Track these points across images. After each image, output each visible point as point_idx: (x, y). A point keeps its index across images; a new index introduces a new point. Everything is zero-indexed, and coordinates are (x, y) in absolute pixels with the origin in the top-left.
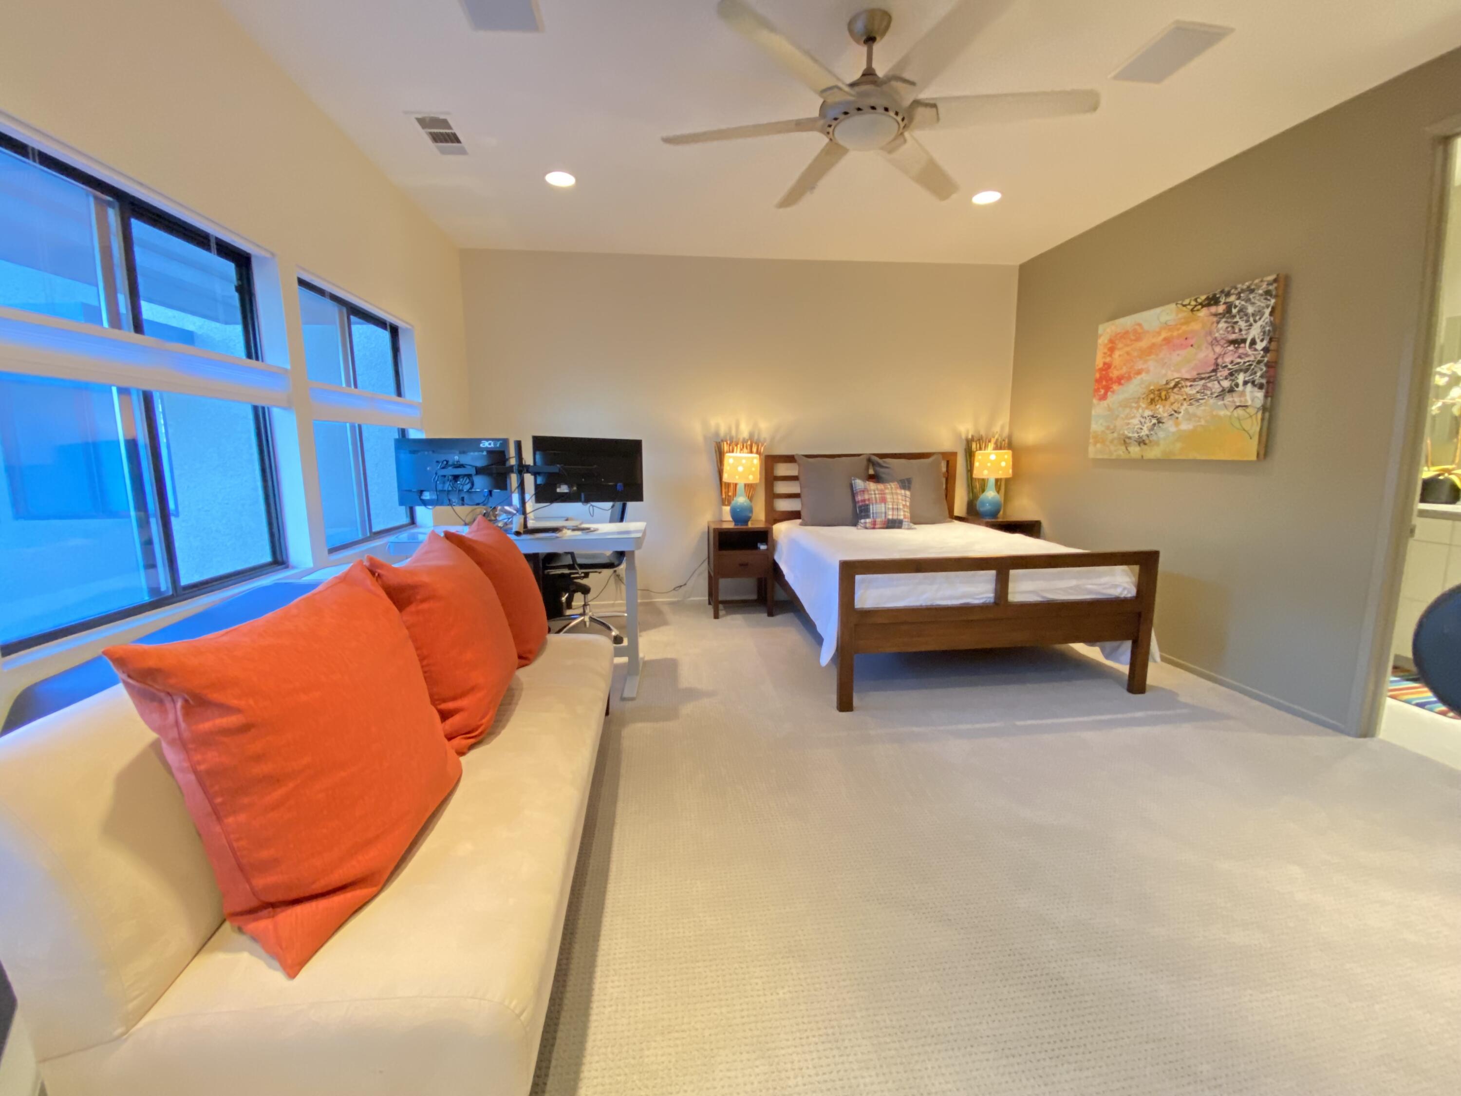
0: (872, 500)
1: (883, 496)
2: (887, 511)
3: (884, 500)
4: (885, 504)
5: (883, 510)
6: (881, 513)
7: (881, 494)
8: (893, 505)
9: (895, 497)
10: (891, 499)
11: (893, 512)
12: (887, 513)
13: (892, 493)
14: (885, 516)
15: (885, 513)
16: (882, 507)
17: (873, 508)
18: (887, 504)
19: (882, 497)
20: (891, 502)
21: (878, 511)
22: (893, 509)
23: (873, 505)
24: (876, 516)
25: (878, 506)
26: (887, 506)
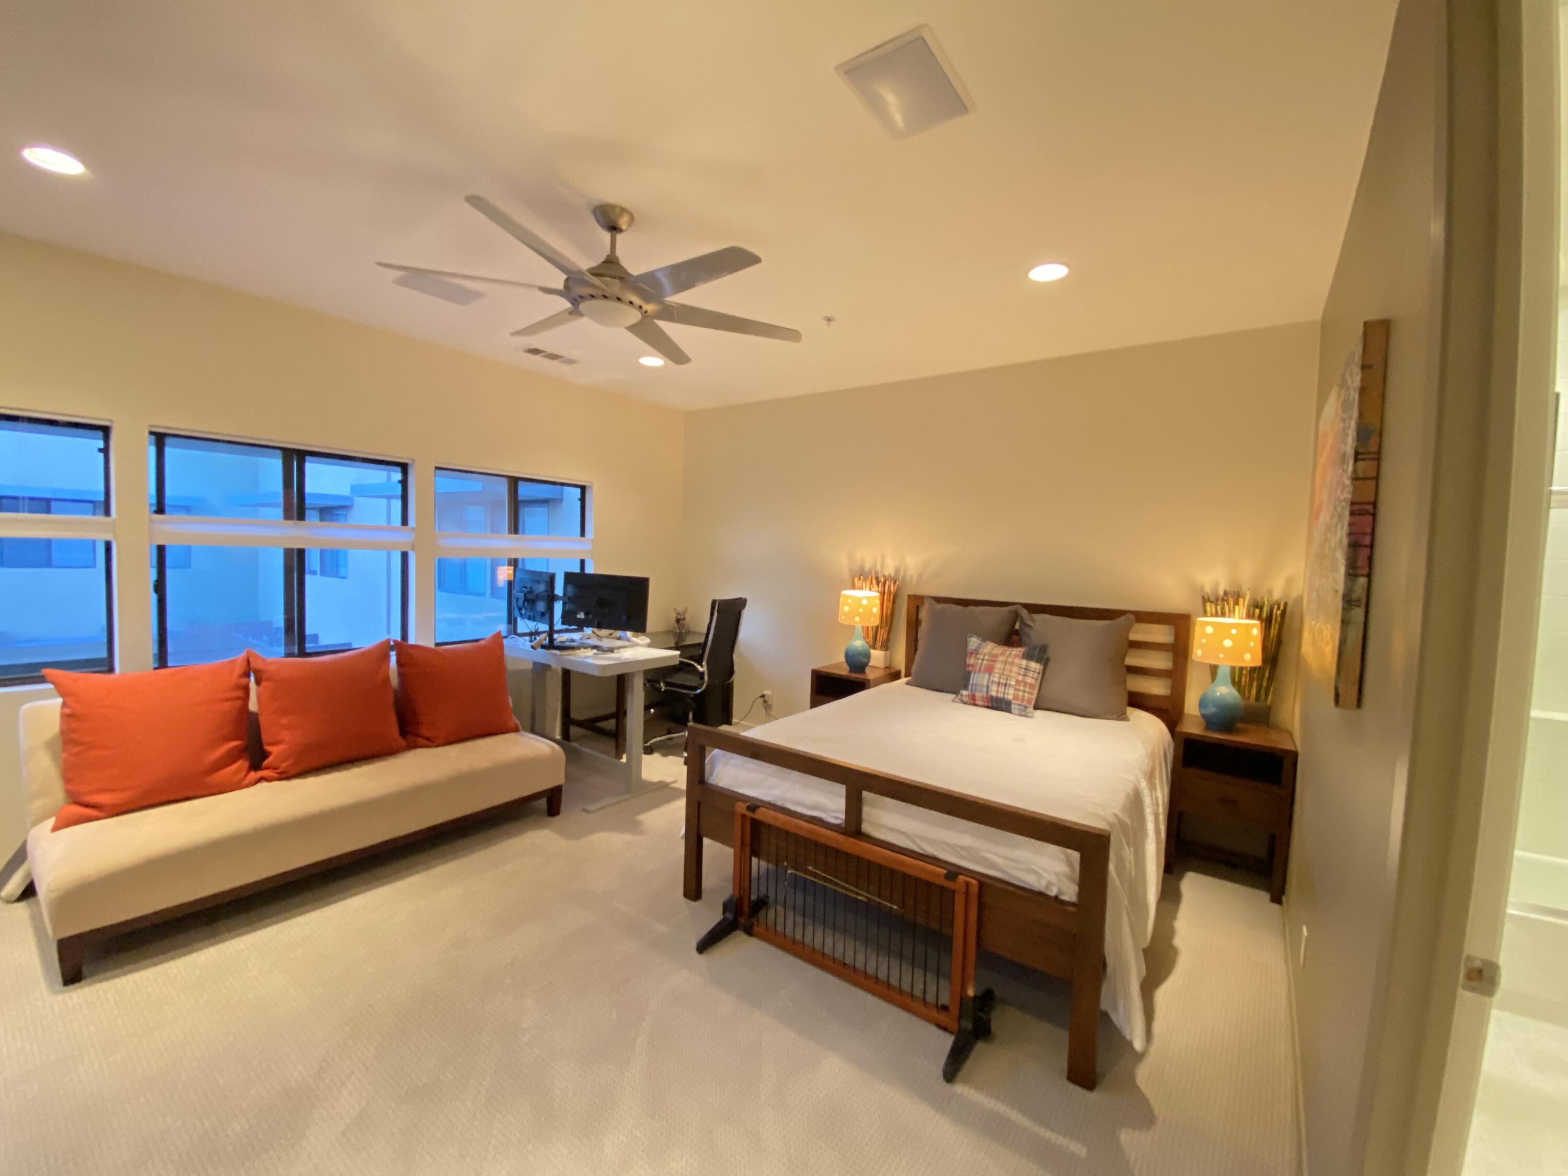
0: (976, 667)
1: (992, 663)
2: (990, 684)
3: (990, 670)
4: (990, 674)
5: (985, 683)
6: (982, 686)
7: (990, 661)
8: (1000, 678)
9: (1008, 667)
10: (1000, 669)
11: (998, 688)
12: (990, 687)
13: (1006, 662)
14: (987, 692)
15: (988, 687)
16: (984, 678)
17: (975, 679)
18: (992, 675)
19: (989, 665)
20: (999, 673)
21: (978, 683)
22: (999, 684)
23: (975, 673)
24: (976, 689)
25: (980, 675)
26: (991, 678)
